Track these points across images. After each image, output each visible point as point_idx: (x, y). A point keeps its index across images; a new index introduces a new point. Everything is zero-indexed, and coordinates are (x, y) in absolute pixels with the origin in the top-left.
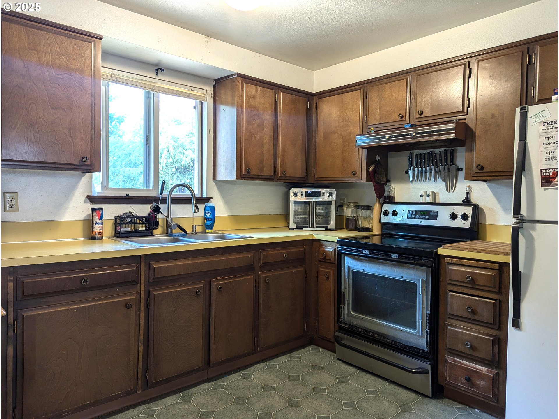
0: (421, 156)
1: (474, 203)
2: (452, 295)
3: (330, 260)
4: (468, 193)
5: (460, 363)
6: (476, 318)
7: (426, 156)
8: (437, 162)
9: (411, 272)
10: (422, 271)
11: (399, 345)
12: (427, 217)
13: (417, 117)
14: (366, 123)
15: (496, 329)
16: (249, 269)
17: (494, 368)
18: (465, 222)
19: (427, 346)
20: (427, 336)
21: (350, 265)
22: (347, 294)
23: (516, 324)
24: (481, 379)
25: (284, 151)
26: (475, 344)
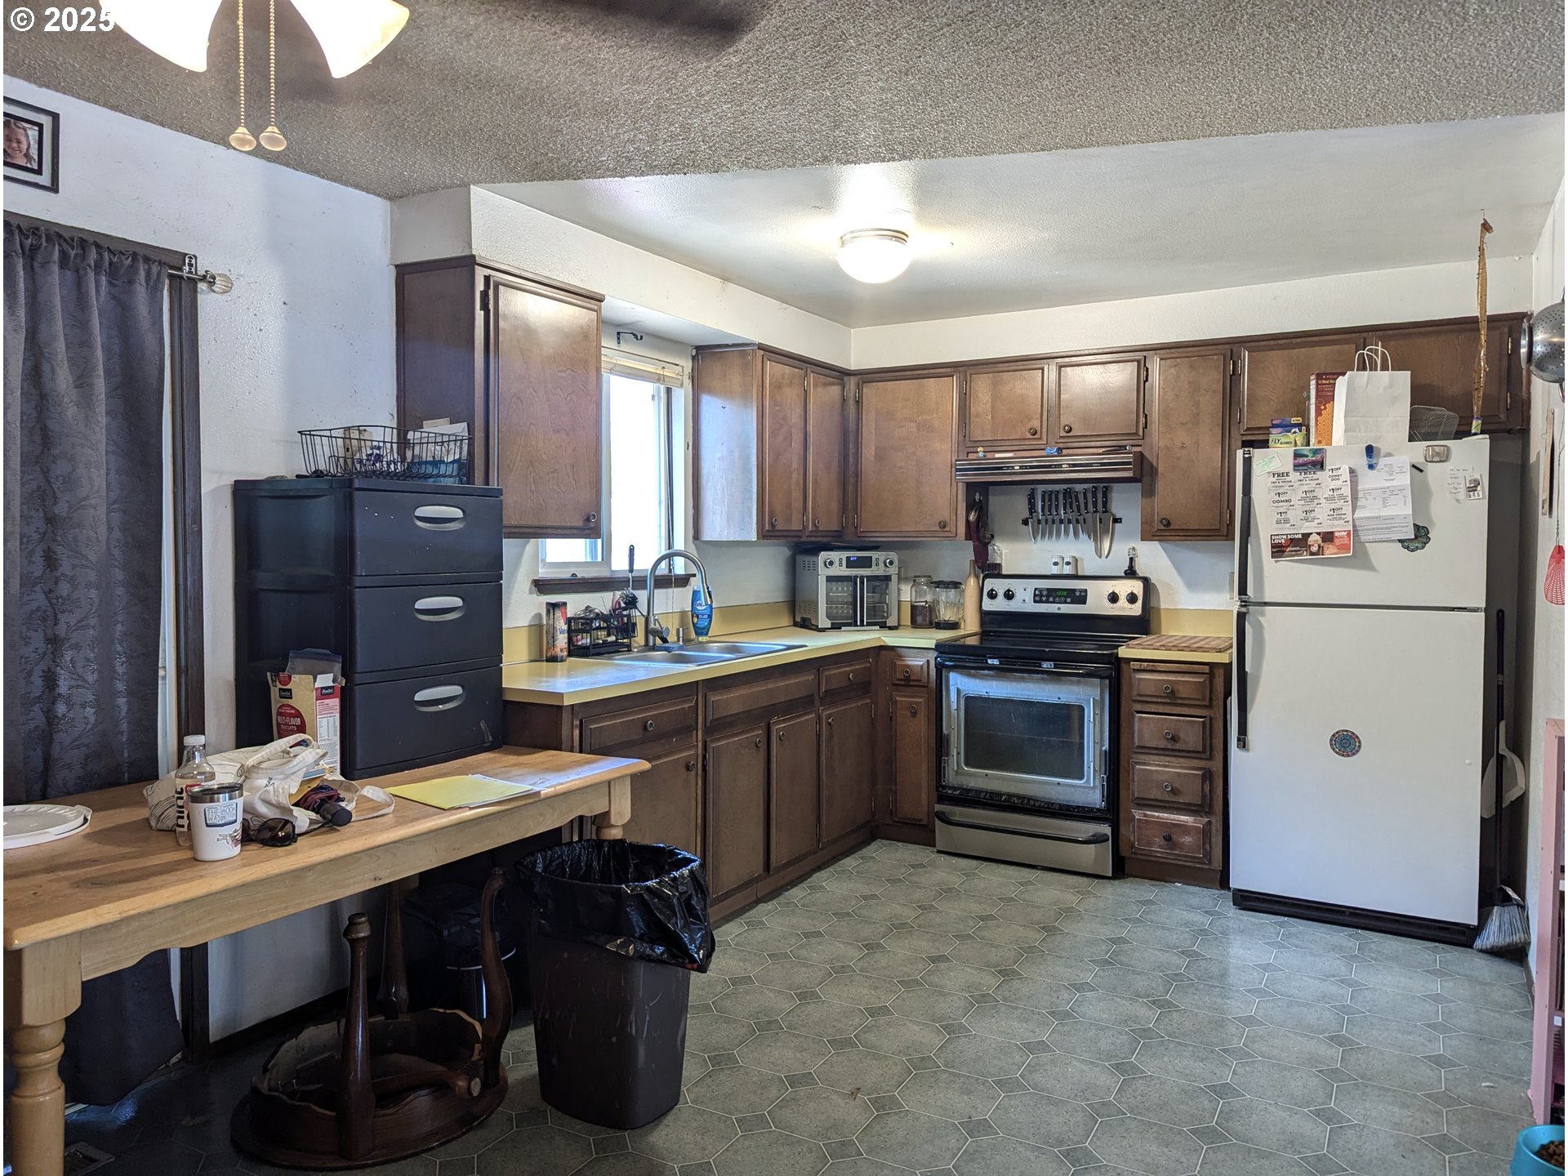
0: (1050, 496)
1: (1141, 575)
2: (1141, 717)
3: (920, 681)
4: (1131, 559)
5: (1154, 816)
6: (1178, 746)
7: (1061, 497)
8: (1078, 507)
9: (1075, 688)
10: (1093, 685)
11: (1057, 808)
12: (1069, 600)
13: (1061, 435)
14: (965, 436)
15: (1207, 759)
16: (806, 703)
17: (1203, 814)
18: (1133, 606)
19: (1103, 801)
20: (1103, 785)
21: (959, 687)
22: (954, 737)
23: (1243, 743)
24: (1186, 835)
25: (815, 482)
26: (1176, 785)
